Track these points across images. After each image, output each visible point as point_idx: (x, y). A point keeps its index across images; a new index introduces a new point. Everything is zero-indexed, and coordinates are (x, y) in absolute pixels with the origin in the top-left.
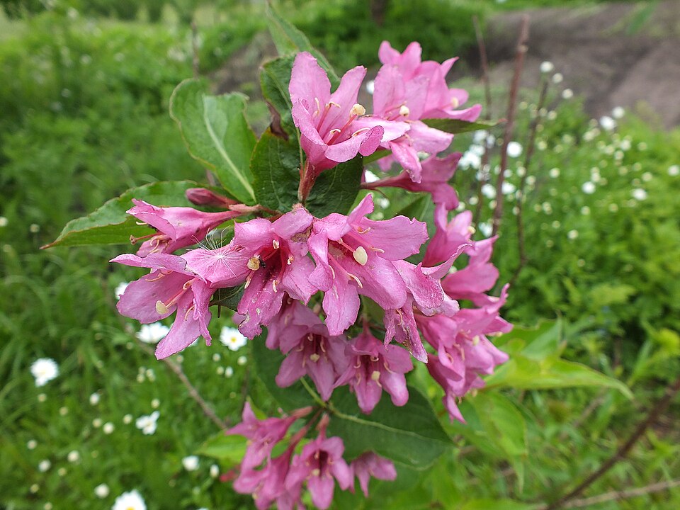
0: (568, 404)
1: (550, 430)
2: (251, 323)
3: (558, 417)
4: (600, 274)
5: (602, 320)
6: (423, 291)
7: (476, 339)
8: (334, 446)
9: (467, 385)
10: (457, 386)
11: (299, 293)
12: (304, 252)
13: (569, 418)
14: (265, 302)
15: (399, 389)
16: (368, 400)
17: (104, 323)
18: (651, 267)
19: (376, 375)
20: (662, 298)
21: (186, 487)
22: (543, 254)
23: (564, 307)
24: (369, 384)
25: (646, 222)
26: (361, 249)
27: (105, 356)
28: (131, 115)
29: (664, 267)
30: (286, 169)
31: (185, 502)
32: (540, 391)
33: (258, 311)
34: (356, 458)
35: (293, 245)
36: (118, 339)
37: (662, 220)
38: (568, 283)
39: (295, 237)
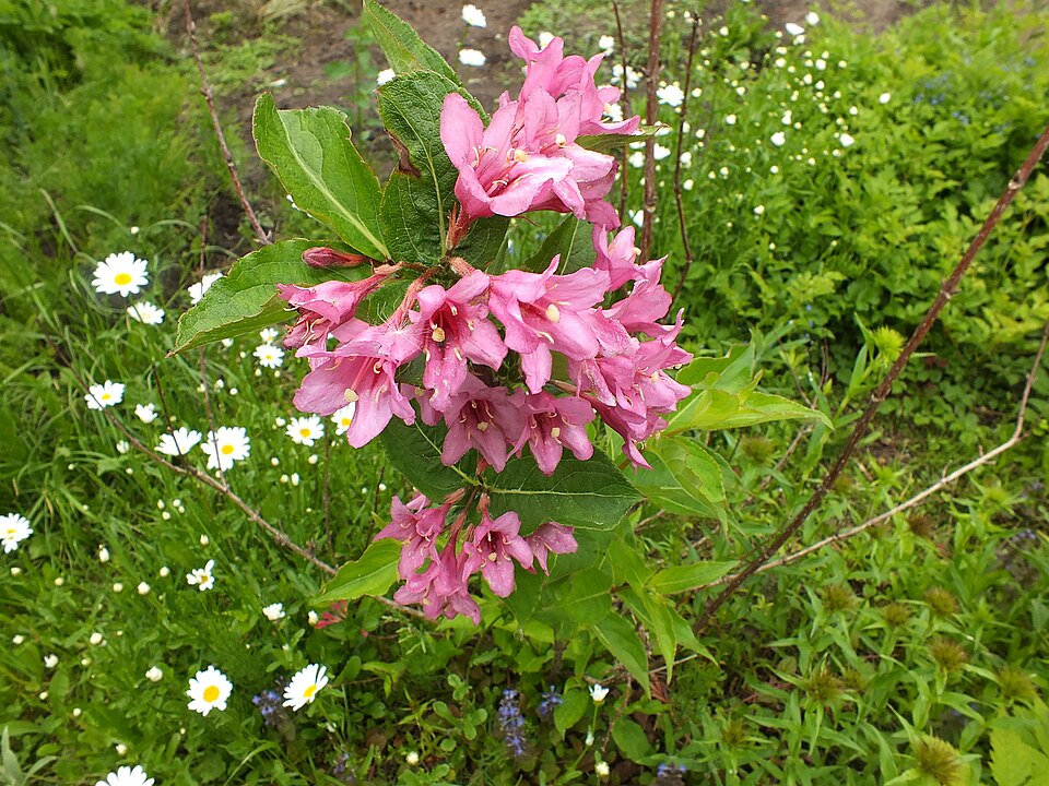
0: (768, 441)
1: (750, 475)
2: (440, 395)
3: (757, 458)
4: (799, 259)
5: (805, 323)
6: (607, 335)
7: (655, 375)
8: (509, 522)
9: (650, 426)
10: (639, 428)
11: (486, 357)
12: (484, 314)
13: (770, 459)
14: (450, 372)
15: (581, 442)
16: (549, 460)
17: (75, 445)
18: (863, 240)
19: (556, 432)
20: (879, 280)
21: (268, 648)
22: (720, 241)
23: (755, 313)
24: (548, 443)
25: (854, 176)
26: (552, 307)
27: (89, 495)
28: (24, 89)
29: (879, 237)
30: (420, 211)
31: (271, 668)
32: (732, 431)
33: (445, 382)
34: (533, 532)
35: (471, 308)
36: (106, 464)
37: (874, 171)
38: (756, 276)
39: (474, 300)
